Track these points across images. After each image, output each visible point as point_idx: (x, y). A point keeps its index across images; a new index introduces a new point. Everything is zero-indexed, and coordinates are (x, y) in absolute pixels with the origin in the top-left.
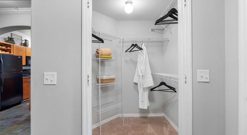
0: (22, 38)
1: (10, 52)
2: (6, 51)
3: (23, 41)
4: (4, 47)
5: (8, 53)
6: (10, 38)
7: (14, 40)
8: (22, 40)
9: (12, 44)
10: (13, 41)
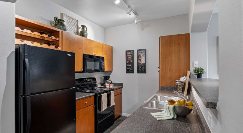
0: (77, 23)
1: (57, 46)
2: (49, 43)
3: (80, 28)
4: (46, 36)
5: (52, 47)
6: (59, 20)
7: (65, 23)
8: (78, 26)
9: (60, 31)
10: (63, 25)
